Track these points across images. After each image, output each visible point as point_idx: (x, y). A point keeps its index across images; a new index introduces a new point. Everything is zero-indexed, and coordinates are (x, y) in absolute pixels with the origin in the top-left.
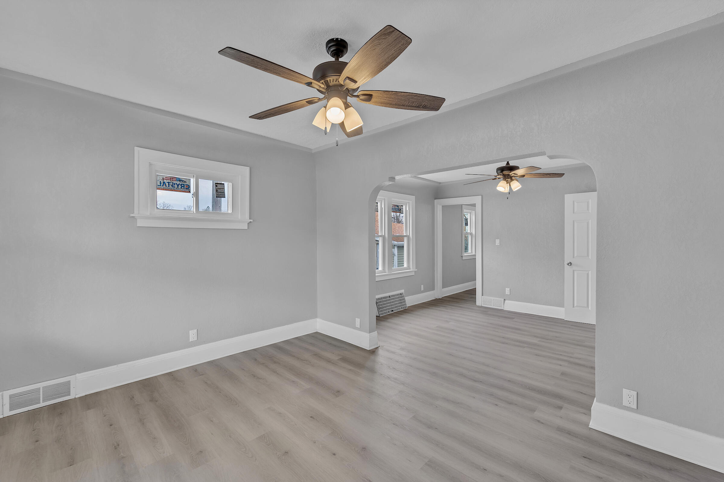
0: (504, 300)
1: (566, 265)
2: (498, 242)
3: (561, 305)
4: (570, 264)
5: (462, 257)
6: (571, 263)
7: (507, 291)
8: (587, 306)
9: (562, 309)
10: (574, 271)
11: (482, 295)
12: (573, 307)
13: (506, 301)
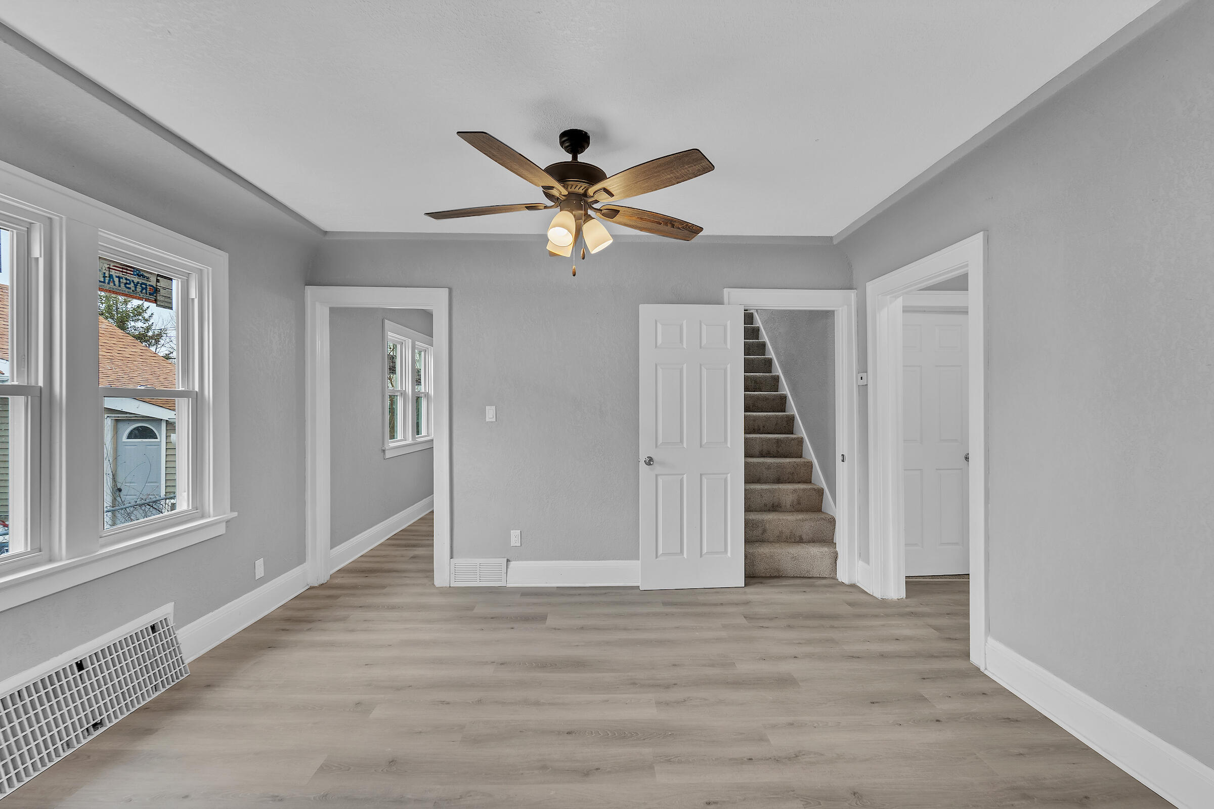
0: (508, 561)
1: (642, 465)
2: (490, 413)
3: (633, 555)
4: (650, 461)
5: (384, 451)
6: (651, 459)
7: (515, 537)
8: (681, 551)
9: (635, 564)
10: (657, 476)
11: (452, 558)
12: (657, 557)
13: (512, 564)
